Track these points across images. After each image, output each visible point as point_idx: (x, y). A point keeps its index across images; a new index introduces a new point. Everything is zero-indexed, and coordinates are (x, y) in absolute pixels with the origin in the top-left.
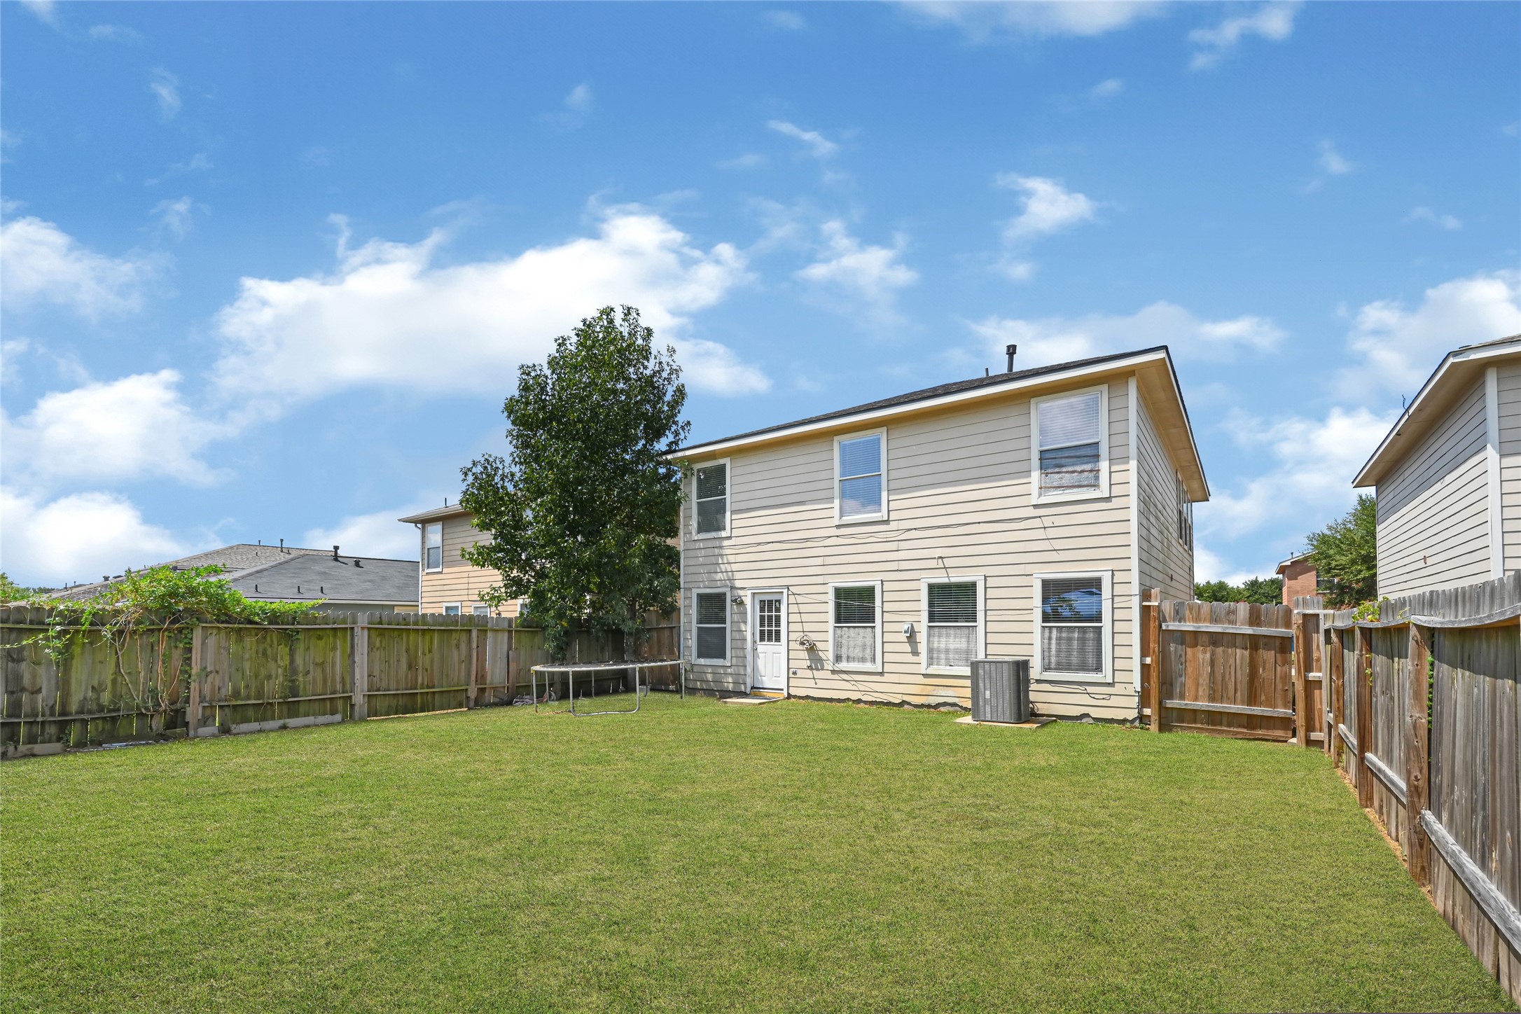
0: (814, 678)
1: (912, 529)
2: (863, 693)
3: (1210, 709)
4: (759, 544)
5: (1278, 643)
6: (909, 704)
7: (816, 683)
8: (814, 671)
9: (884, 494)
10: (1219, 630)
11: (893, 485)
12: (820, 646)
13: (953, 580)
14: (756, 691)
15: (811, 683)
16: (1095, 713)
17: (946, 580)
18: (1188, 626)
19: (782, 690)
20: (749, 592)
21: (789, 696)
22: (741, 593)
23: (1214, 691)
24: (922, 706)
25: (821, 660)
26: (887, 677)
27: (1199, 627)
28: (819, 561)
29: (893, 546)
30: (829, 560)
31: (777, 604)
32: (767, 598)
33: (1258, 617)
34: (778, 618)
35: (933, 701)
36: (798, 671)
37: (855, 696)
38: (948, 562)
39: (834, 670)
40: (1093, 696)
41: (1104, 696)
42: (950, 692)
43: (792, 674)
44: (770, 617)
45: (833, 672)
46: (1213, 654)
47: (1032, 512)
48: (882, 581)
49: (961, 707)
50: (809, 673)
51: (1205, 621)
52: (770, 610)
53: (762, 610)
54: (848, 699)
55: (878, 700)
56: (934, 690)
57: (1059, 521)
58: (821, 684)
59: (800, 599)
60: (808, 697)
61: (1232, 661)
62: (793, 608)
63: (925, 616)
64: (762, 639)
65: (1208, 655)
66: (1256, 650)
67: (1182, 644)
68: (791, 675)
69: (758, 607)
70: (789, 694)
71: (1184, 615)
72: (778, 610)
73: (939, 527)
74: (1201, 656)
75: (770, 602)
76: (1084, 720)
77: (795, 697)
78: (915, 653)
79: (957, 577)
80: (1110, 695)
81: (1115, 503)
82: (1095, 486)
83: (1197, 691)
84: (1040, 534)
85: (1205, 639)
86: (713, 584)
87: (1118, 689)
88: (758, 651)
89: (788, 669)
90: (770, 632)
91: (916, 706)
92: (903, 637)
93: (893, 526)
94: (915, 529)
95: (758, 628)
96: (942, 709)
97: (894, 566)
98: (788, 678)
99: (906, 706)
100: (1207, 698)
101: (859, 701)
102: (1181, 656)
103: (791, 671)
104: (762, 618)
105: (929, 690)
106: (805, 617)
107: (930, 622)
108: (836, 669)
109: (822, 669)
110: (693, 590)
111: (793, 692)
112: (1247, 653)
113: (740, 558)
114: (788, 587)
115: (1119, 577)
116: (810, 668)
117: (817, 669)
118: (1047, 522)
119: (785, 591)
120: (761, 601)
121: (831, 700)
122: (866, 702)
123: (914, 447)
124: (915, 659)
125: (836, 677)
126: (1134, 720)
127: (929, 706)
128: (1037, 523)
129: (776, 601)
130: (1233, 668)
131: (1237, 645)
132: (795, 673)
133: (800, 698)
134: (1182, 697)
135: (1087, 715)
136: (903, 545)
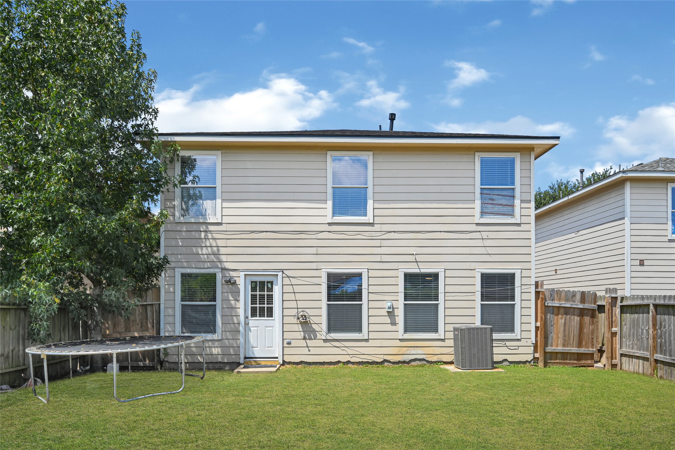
0: (307, 347)
1: (391, 232)
2: (351, 356)
3: (564, 351)
4: (253, 232)
5: (591, 312)
6: (389, 361)
7: (309, 351)
8: (308, 341)
9: (370, 203)
10: (569, 306)
11: (377, 197)
12: (313, 320)
13: (423, 271)
14: (249, 361)
15: (306, 351)
16: (511, 358)
17: (417, 271)
18: (556, 304)
19: (277, 358)
20: (242, 274)
21: (284, 363)
22: (233, 274)
23: (565, 341)
24: (399, 362)
25: (314, 331)
26: (371, 343)
27: (561, 304)
28: (313, 250)
29: (377, 243)
30: (321, 250)
31: (269, 285)
32: (258, 279)
33: (584, 299)
34: (270, 297)
35: (407, 358)
36: (292, 342)
37: (344, 359)
38: (419, 258)
39: (327, 339)
40: (509, 347)
41: (516, 348)
42: (420, 351)
43: (287, 344)
44: (262, 297)
45: (325, 341)
46: (565, 320)
47: (474, 228)
48: (368, 269)
49: (428, 362)
50: (303, 343)
51: (563, 301)
52: (262, 290)
53: (254, 289)
54: (339, 362)
55: (364, 360)
56: (408, 350)
57: (491, 235)
58: (313, 351)
59: (294, 281)
60: (301, 363)
61: (572, 323)
62: (287, 289)
63: (401, 296)
64: (254, 314)
65: (563, 320)
66: (583, 317)
67: (553, 314)
68: (285, 345)
69: (250, 287)
70: (283, 361)
71: (554, 297)
72: (271, 290)
73: (412, 232)
74: (560, 321)
75: (262, 284)
76: (504, 363)
77: (289, 363)
78: (394, 323)
79: (426, 269)
80: (519, 346)
81: (523, 227)
82: (512, 215)
83: (558, 341)
84: (480, 243)
85: (562, 311)
86: (201, 265)
87: (523, 342)
88: (250, 325)
89: (283, 339)
90: (262, 309)
91: (394, 363)
92: (384, 312)
93: (377, 228)
94: (394, 232)
95: (250, 306)
96: (413, 363)
97: (378, 258)
98: (283, 347)
99: (386, 364)
100: (562, 345)
101: (349, 362)
102: (552, 321)
103: (285, 341)
104: (254, 297)
105: (404, 350)
106: (298, 296)
107: (405, 300)
108: (329, 338)
109: (314, 339)
110: (176, 269)
111: (287, 359)
112: (578, 318)
113: (230, 243)
114: (282, 271)
115: (525, 273)
116: (305, 338)
117: (310, 339)
118: (485, 235)
119: (280, 274)
120: (252, 282)
121: (323, 363)
122: (353, 363)
123: (394, 171)
124: (393, 328)
125: (328, 344)
126: (531, 361)
127: (404, 362)
128: (478, 235)
129: (268, 282)
130: (573, 327)
131: (575, 314)
132: (289, 343)
133: (294, 363)
134: (552, 346)
135: (506, 360)
136: (384, 243)
